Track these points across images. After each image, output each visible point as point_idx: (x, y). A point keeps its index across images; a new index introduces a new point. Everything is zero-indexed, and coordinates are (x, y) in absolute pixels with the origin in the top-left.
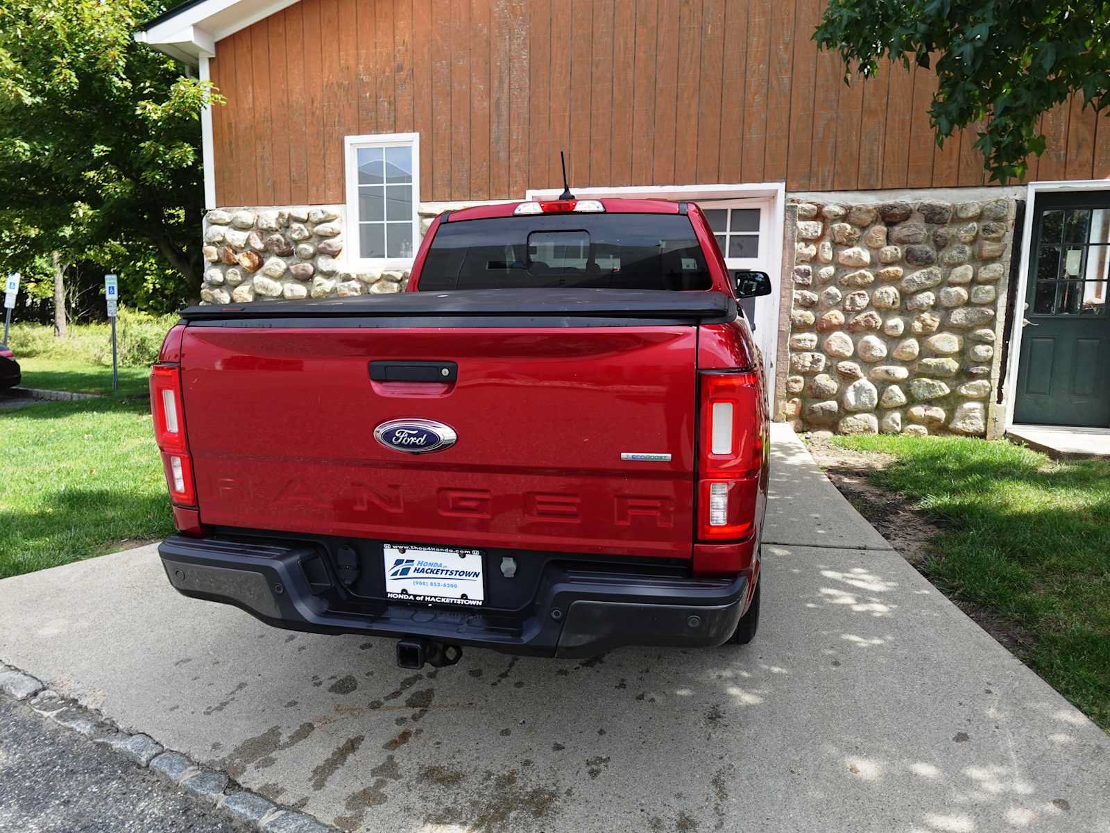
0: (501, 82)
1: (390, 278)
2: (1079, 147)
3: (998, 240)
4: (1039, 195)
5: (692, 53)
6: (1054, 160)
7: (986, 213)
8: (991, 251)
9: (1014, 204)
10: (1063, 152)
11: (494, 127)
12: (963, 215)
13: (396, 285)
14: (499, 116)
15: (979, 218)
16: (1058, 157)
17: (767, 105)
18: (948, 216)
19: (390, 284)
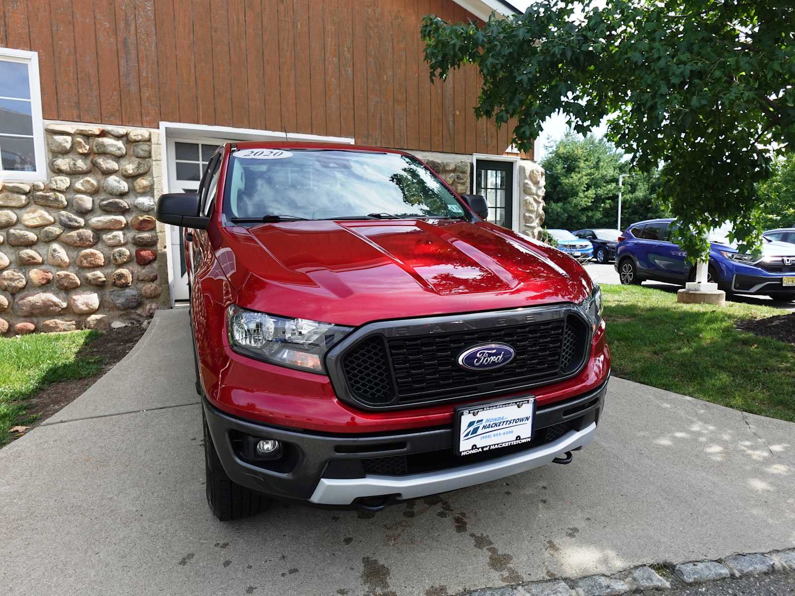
0: (127, 24)
1: (17, 190)
2: (492, 137)
3: (463, 184)
4: (477, 160)
5: (288, 39)
6: (483, 143)
7: (458, 168)
8: (462, 190)
9: (469, 165)
10: (486, 139)
11: (123, 62)
12: (447, 169)
13: (24, 197)
14: (127, 53)
15: (454, 171)
16: (484, 141)
17: (340, 86)
18: (441, 168)
19: (16, 196)
